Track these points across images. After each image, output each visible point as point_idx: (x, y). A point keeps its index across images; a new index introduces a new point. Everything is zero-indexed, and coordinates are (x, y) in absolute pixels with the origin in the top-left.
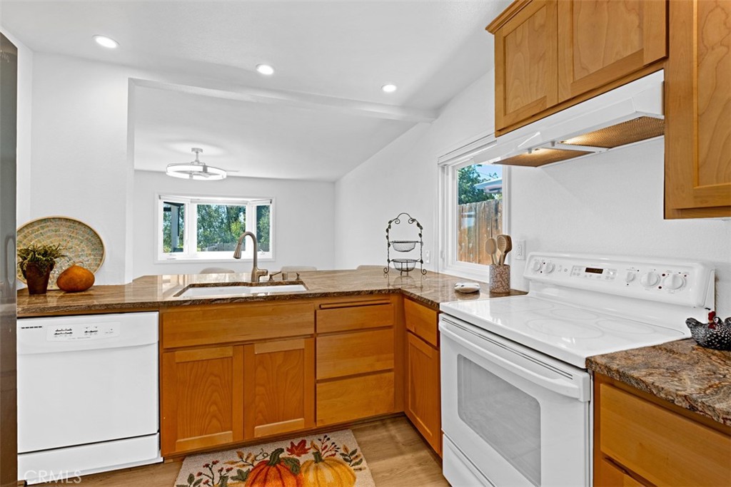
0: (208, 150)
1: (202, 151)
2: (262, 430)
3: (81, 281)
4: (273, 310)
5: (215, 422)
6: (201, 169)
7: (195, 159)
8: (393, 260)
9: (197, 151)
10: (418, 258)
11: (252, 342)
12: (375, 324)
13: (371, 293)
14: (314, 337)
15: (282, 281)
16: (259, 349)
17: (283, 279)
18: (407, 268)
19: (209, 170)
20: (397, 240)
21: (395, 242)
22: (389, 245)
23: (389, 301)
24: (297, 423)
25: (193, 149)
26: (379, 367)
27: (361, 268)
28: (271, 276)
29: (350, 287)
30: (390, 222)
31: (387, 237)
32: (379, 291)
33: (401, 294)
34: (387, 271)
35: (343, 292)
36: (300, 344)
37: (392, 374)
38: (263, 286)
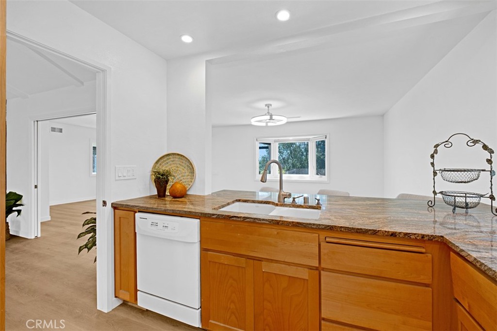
0: (275, 104)
1: (271, 105)
3: (178, 191)
4: (277, 233)
6: (268, 117)
7: (267, 111)
8: (441, 193)
9: (268, 106)
11: (260, 260)
14: (318, 270)
15: (303, 204)
16: (266, 267)
17: (304, 203)
18: (467, 204)
19: (274, 117)
20: (447, 168)
21: (445, 170)
22: (435, 174)
23: (423, 250)
25: (266, 105)
27: (403, 197)
28: (294, 199)
29: (368, 221)
30: (437, 146)
31: (433, 164)
32: (406, 234)
33: (443, 245)
34: (431, 204)
35: (353, 229)
36: (304, 274)
38: (286, 207)
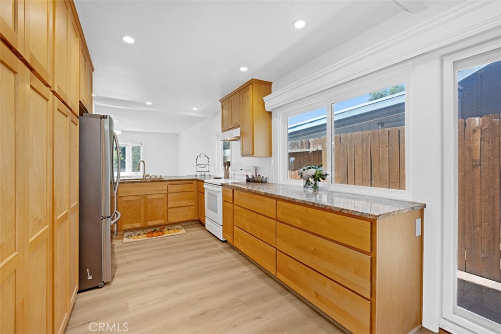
2: (150, 223)
5: (135, 220)
8: (198, 171)
10: (208, 170)
12: (188, 190)
13: (187, 180)
14: (167, 194)
16: (149, 197)
17: (155, 177)
21: (199, 164)
23: (193, 183)
24: (162, 222)
26: (189, 204)
28: (151, 176)
32: (189, 179)
36: (163, 196)
37: (194, 207)
